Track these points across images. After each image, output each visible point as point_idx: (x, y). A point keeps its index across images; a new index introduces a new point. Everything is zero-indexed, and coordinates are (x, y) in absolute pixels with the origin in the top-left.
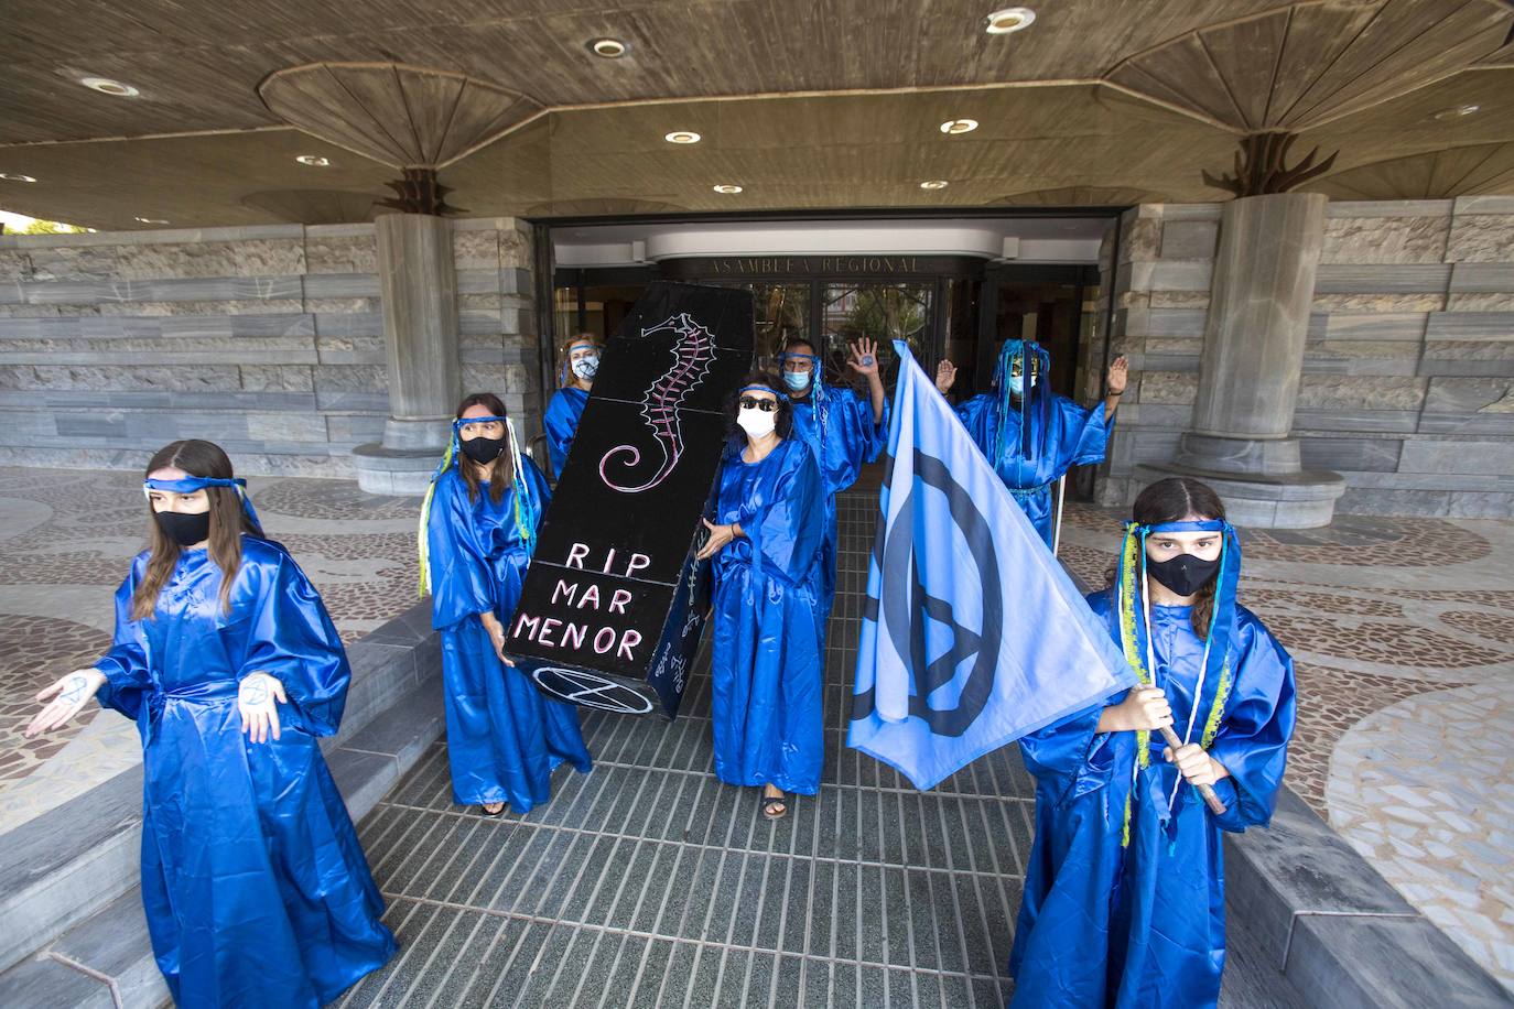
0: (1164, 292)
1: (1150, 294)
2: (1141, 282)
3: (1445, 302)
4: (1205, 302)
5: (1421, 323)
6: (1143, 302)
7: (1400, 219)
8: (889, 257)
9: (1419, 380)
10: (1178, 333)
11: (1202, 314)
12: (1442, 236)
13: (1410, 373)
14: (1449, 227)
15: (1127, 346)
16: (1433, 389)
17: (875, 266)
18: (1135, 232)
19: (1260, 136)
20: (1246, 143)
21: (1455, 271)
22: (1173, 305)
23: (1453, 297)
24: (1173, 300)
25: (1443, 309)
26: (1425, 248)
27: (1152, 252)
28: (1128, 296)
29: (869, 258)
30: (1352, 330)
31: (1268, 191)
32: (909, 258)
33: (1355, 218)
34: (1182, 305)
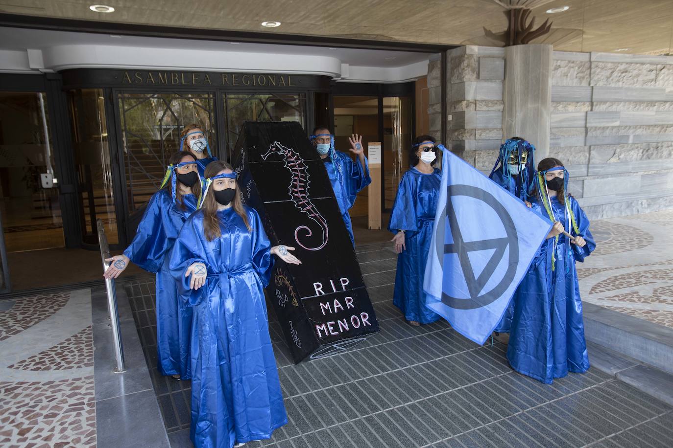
0: (482, 101)
1: (475, 102)
2: (470, 96)
3: (592, 105)
4: (501, 107)
5: (584, 118)
6: (473, 106)
7: (573, 62)
8: (272, 75)
9: (586, 148)
10: (490, 126)
11: (500, 114)
12: (588, 72)
13: (583, 144)
14: (590, 68)
15: (467, 135)
16: (593, 152)
17: (262, 82)
18: (466, 63)
19: (515, 10)
20: (508, 13)
21: (594, 90)
22: (487, 109)
23: (595, 103)
24: (487, 106)
25: (592, 110)
26: (583, 78)
27: (475, 76)
28: (464, 103)
29: (257, 75)
30: (561, 121)
31: (523, 43)
32: (286, 76)
33: (557, 60)
34: (491, 109)
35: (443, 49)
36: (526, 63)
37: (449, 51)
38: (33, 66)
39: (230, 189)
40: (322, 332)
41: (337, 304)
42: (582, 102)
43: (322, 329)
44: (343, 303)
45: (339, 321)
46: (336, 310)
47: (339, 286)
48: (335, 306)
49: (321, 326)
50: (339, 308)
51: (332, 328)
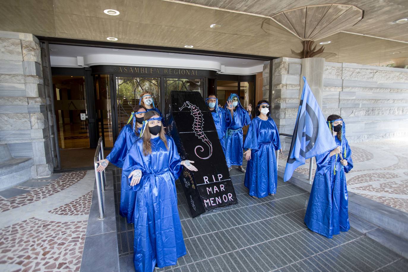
0: (290, 84)
1: (286, 85)
2: (284, 82)
3: (342, 89)
4: (299, 88)
5: (338, 94)
6: (285, 87)
7: (334, 67)
8: (188, 70)
9: (339, 109)
10: (293, 97)
11: (298, 91)
12: (341, 72)
13: (338, 107)
14: (342, 70)
15: (282, 101)
16: (342, 111)
17: (183, 73)
18: (282, 65)
19: (307, 41)
20: (303, 43)
21: (344, 81)
22: (292, 88)
23: (344, 88)
24: (292, 87)
25: (342, 91)
26: (339, 75)
27: (287, 72)
28: (281, 85)
29: (181, 69)
30: (327, 96)
31: (310, 57)
32: (195, 70)
33: (327, 66)
34: (294, 88)
35: (271, 59)
36: (312, 67)
37: (274, 60)
38: (79, 64)
39: (158, 126)
40: (207, 203)
41: (216, 188)
42: (338, 86)
43: (207, 202)
44: (219, 188)
45: (216, 198)
46: (215, 192)
47: (217, 179)
48: (215, 190)
49: (206, 200)
50: (216, 191)
51: (213, 202)
